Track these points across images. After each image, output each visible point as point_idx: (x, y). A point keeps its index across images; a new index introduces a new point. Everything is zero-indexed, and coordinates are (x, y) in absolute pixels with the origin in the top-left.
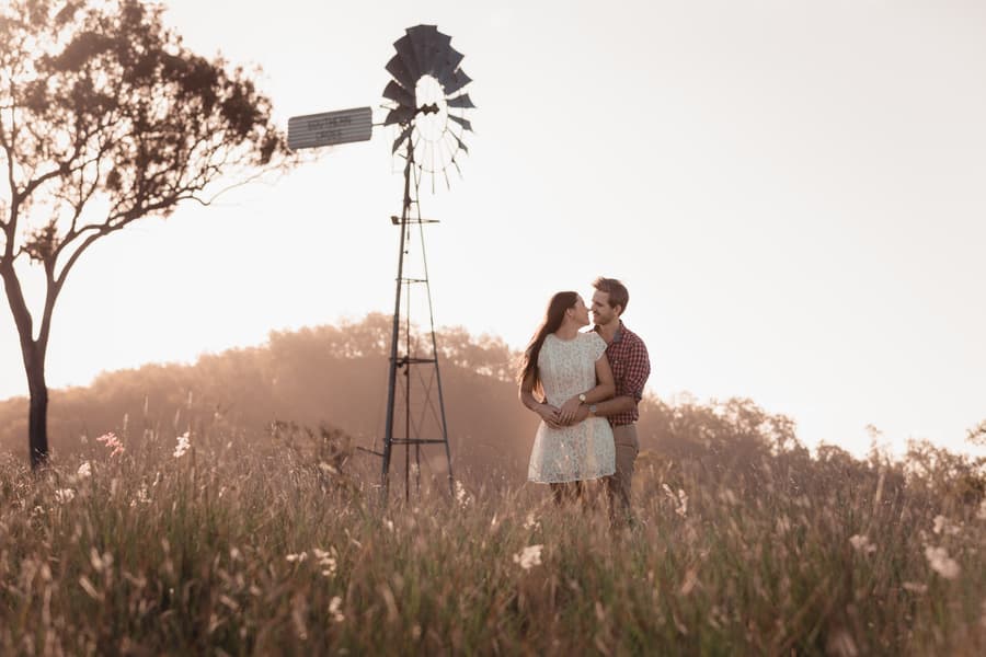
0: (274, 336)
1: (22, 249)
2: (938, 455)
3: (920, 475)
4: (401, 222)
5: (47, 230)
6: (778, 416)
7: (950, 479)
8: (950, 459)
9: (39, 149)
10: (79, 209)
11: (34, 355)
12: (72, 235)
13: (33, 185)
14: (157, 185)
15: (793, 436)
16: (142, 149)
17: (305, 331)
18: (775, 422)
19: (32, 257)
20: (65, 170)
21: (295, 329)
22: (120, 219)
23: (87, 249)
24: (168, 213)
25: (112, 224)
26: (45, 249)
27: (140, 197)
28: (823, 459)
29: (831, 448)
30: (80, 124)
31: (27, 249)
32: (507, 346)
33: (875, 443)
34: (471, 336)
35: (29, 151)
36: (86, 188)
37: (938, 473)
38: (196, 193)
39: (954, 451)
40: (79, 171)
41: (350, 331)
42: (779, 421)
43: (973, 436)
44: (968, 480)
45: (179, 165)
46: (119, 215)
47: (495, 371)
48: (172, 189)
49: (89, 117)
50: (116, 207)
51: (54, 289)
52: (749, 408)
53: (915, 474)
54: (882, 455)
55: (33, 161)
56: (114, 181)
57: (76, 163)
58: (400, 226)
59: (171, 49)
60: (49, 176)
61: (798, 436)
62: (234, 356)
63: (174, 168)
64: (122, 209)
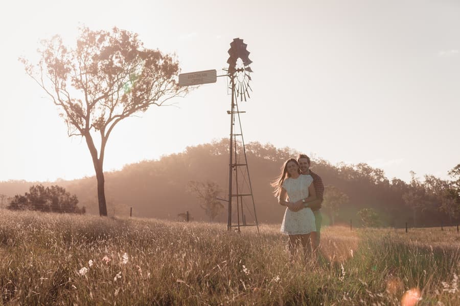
0: (188, 148)
1: (92, 125)
2: (437, 181)
3: (431, 189)
4: (231, 113)
5: (100, 118)
6: (377, 169)
7: (442, 190)
8: (441, 182)
9: (96, 88)
10: (112, 110)
11: (98, 164)
12: (110, 120)
13: (95, 102)
14: (141, 99)
15: (383, 177)
16: (134, 86)
17: (200, 146)
18: (376, 172)
19: (96, 128)
20: (106, 96)
21: (196, 145)
22: (127, 113)
23: (116, 125)
24: (145, 110)
25: (125, 114)
26: (100, 125)
27: (135, 104)
28: (394, 184)
29: (397, 180)
30: (111, 78)
31: (94, 125)
32: (275, 148)
33: (413, 178)
34: (261, 145)
35: (93, 90)
36: (114, 102)
37: (437, 188)
38: (156, 102)
39: (442, 179)
40: (111, 96)
41: (216, 145)
42: (377, 171)
43: (450, 174)
44: (448, 190)
45: (148, 91)
46: (127, 111)
47: (271, 158)
48: (146, 100)
49: (113, 76)
50: (126, 108)
51: (104, 140)
52: (366, 167)
53: (428, 188)
54: (416, 182)
55: (94, 93)
56: (125, 99)
57: (110, 93)
58: (230, 115)
59: (140, 49)
60: (100, 98)
61: (385, 176)
62: (173, 156)
63: (147, 93)
64: (128, 109)
